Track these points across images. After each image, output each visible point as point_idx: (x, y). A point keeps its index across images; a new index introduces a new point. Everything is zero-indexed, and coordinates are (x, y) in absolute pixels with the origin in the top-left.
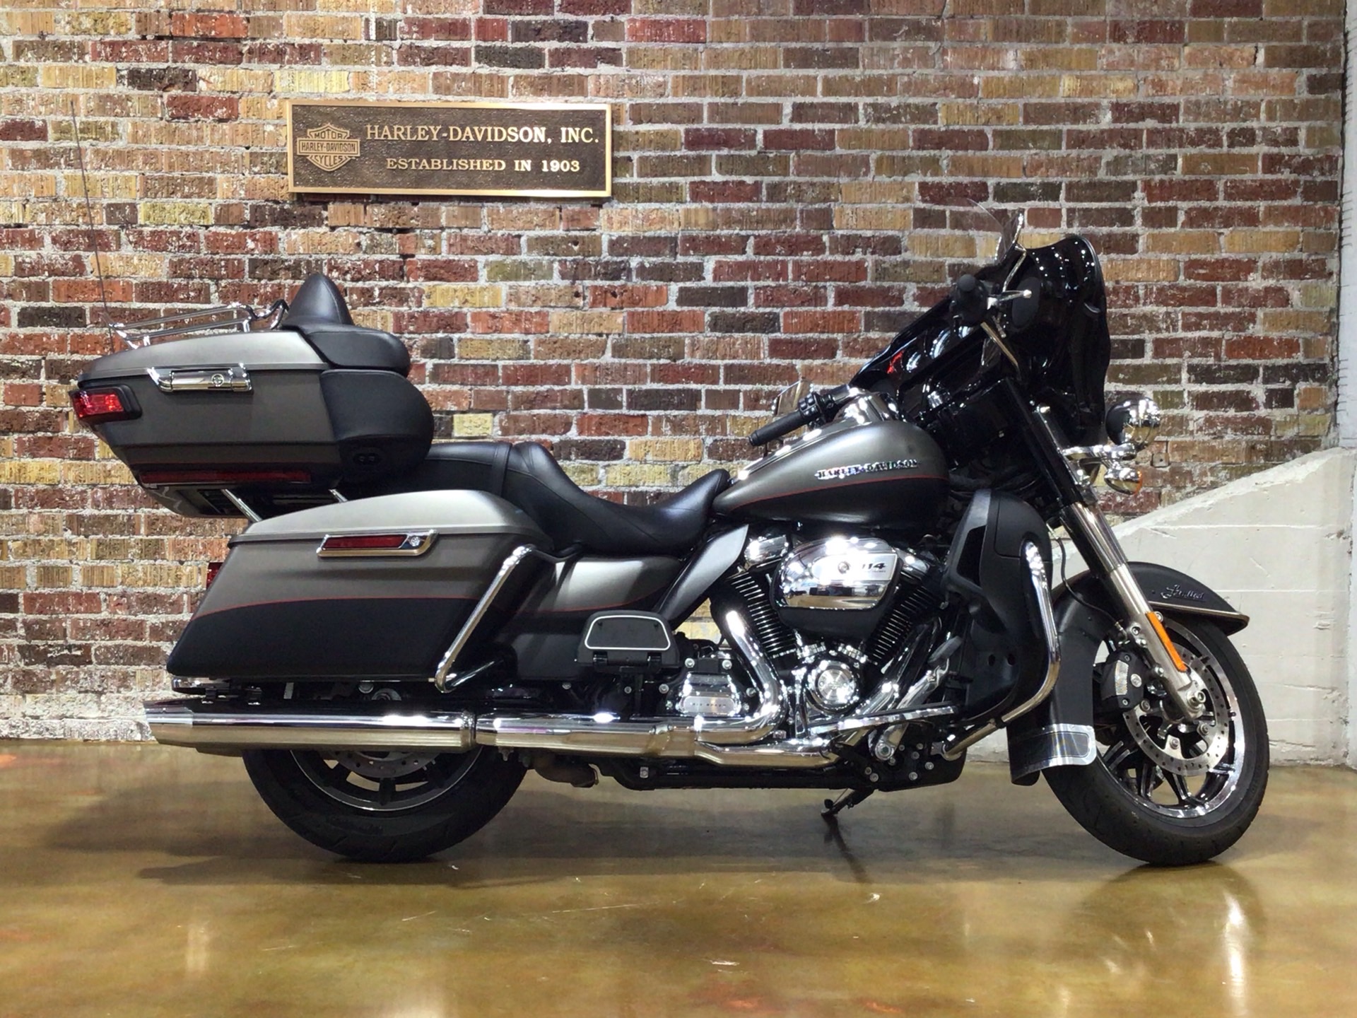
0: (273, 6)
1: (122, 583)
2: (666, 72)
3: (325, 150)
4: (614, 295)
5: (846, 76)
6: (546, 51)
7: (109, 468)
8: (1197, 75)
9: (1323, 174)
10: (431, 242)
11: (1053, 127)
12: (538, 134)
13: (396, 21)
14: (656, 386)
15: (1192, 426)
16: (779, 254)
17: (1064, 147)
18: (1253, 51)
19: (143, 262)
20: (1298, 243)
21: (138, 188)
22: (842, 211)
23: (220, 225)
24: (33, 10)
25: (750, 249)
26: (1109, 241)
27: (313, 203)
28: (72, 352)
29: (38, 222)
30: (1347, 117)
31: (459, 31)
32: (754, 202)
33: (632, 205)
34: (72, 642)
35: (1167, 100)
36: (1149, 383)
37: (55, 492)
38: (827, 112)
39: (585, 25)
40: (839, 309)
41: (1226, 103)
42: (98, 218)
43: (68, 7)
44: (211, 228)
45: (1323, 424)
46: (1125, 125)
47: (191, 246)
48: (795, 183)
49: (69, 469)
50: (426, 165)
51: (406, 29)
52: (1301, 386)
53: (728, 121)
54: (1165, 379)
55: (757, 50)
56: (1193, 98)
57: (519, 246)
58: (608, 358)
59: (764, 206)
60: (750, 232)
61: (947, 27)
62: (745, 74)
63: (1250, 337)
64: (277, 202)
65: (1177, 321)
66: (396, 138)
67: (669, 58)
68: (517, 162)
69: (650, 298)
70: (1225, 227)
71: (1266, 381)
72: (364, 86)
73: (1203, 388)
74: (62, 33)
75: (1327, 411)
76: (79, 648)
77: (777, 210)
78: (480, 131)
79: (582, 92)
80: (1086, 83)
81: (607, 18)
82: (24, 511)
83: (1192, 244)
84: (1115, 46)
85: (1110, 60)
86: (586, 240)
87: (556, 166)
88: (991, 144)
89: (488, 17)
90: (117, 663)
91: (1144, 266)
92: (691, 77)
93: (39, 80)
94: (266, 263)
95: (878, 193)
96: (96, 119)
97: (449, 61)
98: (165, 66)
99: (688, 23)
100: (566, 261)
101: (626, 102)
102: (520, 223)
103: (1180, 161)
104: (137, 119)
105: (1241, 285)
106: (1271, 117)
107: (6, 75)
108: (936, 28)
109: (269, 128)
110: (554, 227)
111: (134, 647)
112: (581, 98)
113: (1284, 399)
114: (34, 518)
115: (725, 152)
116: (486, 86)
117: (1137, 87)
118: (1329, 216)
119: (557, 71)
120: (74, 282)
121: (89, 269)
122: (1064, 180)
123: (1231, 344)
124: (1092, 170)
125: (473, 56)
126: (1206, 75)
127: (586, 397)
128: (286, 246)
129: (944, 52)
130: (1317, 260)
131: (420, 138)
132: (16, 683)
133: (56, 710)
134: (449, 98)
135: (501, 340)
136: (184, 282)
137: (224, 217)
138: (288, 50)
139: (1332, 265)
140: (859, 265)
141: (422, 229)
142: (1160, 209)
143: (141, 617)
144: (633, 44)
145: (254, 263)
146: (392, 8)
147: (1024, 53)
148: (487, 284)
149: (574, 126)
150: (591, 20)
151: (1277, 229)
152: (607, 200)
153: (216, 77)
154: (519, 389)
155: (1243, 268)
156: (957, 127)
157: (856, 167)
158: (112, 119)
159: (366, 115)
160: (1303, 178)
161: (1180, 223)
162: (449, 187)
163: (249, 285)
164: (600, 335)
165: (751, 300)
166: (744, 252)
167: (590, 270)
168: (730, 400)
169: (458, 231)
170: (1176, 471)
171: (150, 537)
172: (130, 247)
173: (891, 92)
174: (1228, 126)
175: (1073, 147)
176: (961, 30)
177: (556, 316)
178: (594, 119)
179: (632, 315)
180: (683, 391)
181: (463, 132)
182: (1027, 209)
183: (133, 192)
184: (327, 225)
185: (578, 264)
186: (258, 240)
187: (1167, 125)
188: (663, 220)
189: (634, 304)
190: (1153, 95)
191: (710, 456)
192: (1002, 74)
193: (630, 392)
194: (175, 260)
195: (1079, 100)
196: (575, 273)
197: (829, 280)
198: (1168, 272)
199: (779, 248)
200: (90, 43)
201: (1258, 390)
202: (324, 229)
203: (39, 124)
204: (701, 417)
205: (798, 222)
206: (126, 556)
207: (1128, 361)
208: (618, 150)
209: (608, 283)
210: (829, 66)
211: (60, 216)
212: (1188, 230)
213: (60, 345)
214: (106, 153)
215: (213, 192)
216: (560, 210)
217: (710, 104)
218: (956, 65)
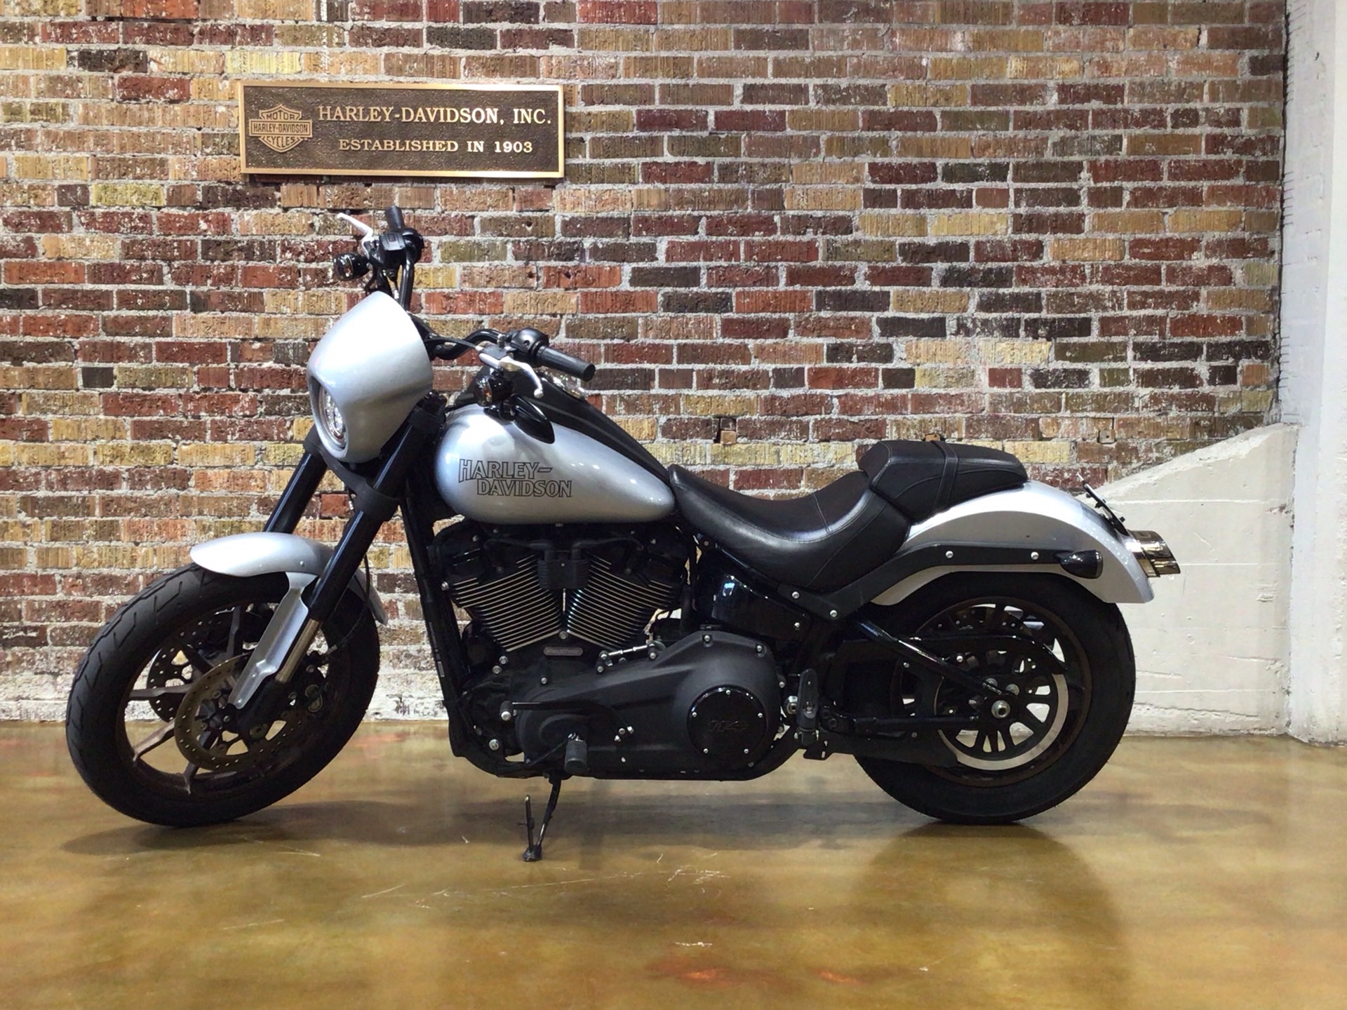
1: (77, 565)
2: (618, 53)
3: (277, 131)
4: (568, 276)
5: (796, 58)
6: (498, 32)
7: (62, 449)
8: (1141, 57)
9: (1265, 154)
11: (1000, 108)
12: (491, 115)
13: (347, 2)
14: (609, 366)
15: (1137, 403)
16: (731, 235)
17: (1011, 128)
18: (1197, 32)
19: (95, 243)
20: (1241, 222)
21: (90, 169)
22: (793, 191)
23: (173, 207)
25: (702, 230)
26: (1056, 221)
27: (265, 184)
28: (25, 334)
30: (1288, 98)
31: (411, 11)
32: (706, 182)
33: (585, 186)
34: (27, 623)
35: (1112, 81)
36: (1096, 361)
37: (9, 474)
38: (778, 94)
39: (537, 6)
40: (791, 288)
41: (1169, 84)
42: (49, 199)
44: (163, 210)
45: (1266, 401)
46: (1071, 106)
47: (143, 227)
48: (746, 163)
49: (23, 451)
50: (379, 146)
51: (358, 10)
52: (1244, 363)
53: (678, 102)
54: (1111, 357)
55: (708, 31)
56: (1138, 80)
57: (472, 227)
58: (562, 338)
59: (715, 186)
60: (702, 213)
61: (895, 8)
62: (696, 55)
63: (1194, 315)
64: (229, 183)
65: (1123, 300)
66: (348, 119)
67: (621, 39)
68: (469, 143)
69: (603, 279)
70: (1171, 206)
71: (1209, 359)
72: (316, 67)
73: (1148, 365)
74: (12, 15)
75: (1269, 387)
76: (35, 629)
77: (729, 190)
78: (432, 112)
79: (534, 73)
80: (1032, 64)
83: (1137, 223)
84: (1061, 28)
85: (1056, 42)
86: (540, 220)
87: (508, 147)
88: (939, 126)
90: (72, 644)
91: (1090, 246)
92: (642, 58)
94: (219, 244)
95: (827, 174)
96: (47, 100)
97: (401, 42)
98: (114, 47)
99: (639, 4)
100: (519, 241)
101: (579, 83)
103: (1125, 142)
104: (88, 101)
105: (1185, 264)
106: (1214, 98)
108: (884, 10)
109: (221, 109)
110: (507, 208)
111: (89, 628)
112: (533, 79)
113: (1227, 376)
115: (676, 133)
116: (438, 67)
117: (1083, 69)
118: (1270, 196)
119: (509, 53)
120: (28, 264)
121: (41, 251)
122: (1012, 161)
123: (1175, 322)
124: (1039, 151)
125: (425, 37)
126: (1150, 55)
128: (239, 227)
129: (893, 34)
130: (1259, 239)
131: (372, 119)
133: (12, 691)
134: (402, 79)
135: (456, 321)
136: (136, 264)
137: (177, 197)
138: (240, 31)
139: (1274, 243)
140: (811, 245)
141: (375, 210)
142: (1105, 188)
143: (96, 598)
144: (584, 26)
145: (206, 243)
147: (971, 35)
148: (441, 265)
149: (526, 108)
150: (542, 1)
151: (1221, 208)
152: (560, 180)
153: (167, 58)
155: (1189, 247)
156: (906, 109)
157: (808, 147)
158: (63, 100)
159: (318, 96)
160: (1245, 158)
161: (1125, 203)
162: (401, 168)
163: (201, 266)
164: (554, 315)
165: (704, 281)
166: (697, 233)
167: (544, 250)
168: (684, 379)
169: (411, 212)
170: (1121, 447)
171: (105, 519)
172: (82, 229)
173: (841, 73)
174: (1171, 108)
175: (1020, 128)
176: (907, 11)
177: (510, 296)
178: (546, 100)
179: (585, 295)
180: (637, 370)
181: (415, 113)
182: (975, 189)
183: (85, 173)
184: (279, 206)
185: (531, 244)
186: (210, 221)
187: (1111, 106)
188: (615, 201)
189: (588, 284)
190: (1099, 77)
191: (664, 435)
192: (950, 55)
194: (127, 241)
195: (1026, 82)
196: (528, 254)
197: (781, 260)
198: (1114, 250)
199: (731, 229)
200: (40, 24)
201: (1201, 367)
202: (277, 210)
204: (654, 396)
205: (749, 203)
206: (81, 538)
207: (1075, 340)
208: (571, 132)
209: (562, 263)
210: (781, 47)
211: (12, 197)
212: (1133, 210)
213: (13, 327)
214: (57, 135)
215: (165, 173)
216: (514, 191)
217: (661, 85)
218: (905, 47)
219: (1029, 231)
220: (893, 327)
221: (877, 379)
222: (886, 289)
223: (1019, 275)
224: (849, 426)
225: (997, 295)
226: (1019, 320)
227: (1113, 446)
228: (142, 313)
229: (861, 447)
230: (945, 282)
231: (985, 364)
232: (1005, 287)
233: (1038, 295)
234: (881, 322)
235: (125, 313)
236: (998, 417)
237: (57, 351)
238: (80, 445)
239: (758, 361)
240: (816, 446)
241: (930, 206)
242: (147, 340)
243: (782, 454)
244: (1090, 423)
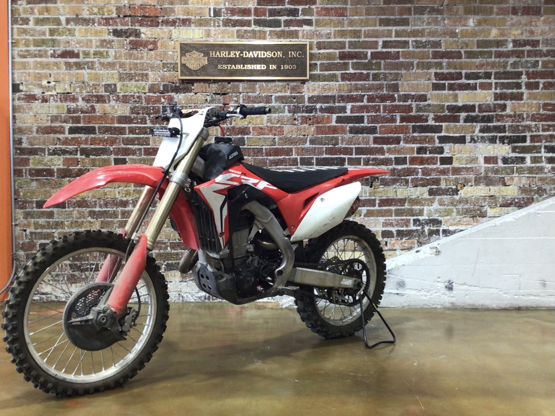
0: (172, 3)
2: (331, 28)
3: (193, 62)
4: (310, 119)
5: (404, 30)
6: (282, 21)
7: (105, 191)
8: (547, 28)
10: (236, 99)
11: (489, 49)
12: (279, 54)
13: (221, 9)
14: (327, 156)
15: (546, 170)
16: (377, 102)
17: (493, 58)
19: (119, 107)
21: (117, 77)
22: (403, 84)
23: (150, 93)
24: (74, 5)
25: (365, 100)
26: (512, 95)
27: (187, 83)
28: (91, 144)
29: (76, 92)
31: (247, 12)
32: (367, 81)
33: (317, 83)
34: (91, 262)
35: (535, 38)
36: (528, 153)
37: (84, 201)
38: (397, 44)
39: (298, 10)
40: (402, 124)
42: (101, 90)
43: (88, 4)
44: (147, 94)
46: (518, 49)
47: (139, 101)
48: (383, 73)
49: (90, 192)
50: (234, 67)
51: (226, 12)
53: (356, 48)
54: (535, 151)
55: (368, 19)
56: (545, 38)
57: (271, 100)
58: (308, 145)
59: (371, 82)
60: (365, 93)
61: (445, 9)
62: (363, 29)
64: (173, 83)
65: (540, 128)
66: (222, 56)
67: (332, 23)
68: (271, 66)
69: (324, 121)
72: (208, 35)
74: (85, 15)
76: (94, 264)
77: (376, 84)
78: (256, 53)
79: (297, 37)
80: (501, 31)
81: (307, 7)
82: (71, 209)
83: (546, 96)
84: (514, 17)
85: (512, 22)
86: (299, 97)
87: (287, 67)
88: (463, 57)
89: (259, 7)
91: (526, 105)
92: (341, 30)
93: (76, 34)
95: (417, 77)
96: (100, 49)
97: (243, 25)
98: (127, 28)
99: (340, 8)
100: (290, 106)
101: (315, 41)
102: (272, 91)
103: (540, 63)
104: (116, 50)
107: (62, 31)
108: (441, 9)
109: (170, 53)
110: (286, 92)
112: (296, 40)
114: (75, 212)
115: (355, 61)
116: (258, 35)
117: (522, 33)
119: (287, 29)
120: (92, 116)
121: (97, 111)
122: (493, 71)
124: (505, 67)
125: (253, 23)
126: (550, 28)
127: (299, 161)
128: (177, 101)
129: (444, 20)
131: (232, 56)
132: (68, 279)
134: (243, 40)
135: (264, 138)
136: (136, 116)
137: (152, 89)
138: (178, 21)
141: (232, 93)
142: (532, 82)
144: (318, 17)
146: (219, 4)
147: (477, 20)
149: (294, 51)
150: (300, 8)
152: (307, 80)
153: (148, 32)
154: (272, 158)
156: (449, 50)
157: (408, 66)
158: (106, 49)
159: (210, 47)
161: (540, 88)
162: (243, 76)
164: (304, 136)
165: (366, 121)
166: (363, 102)
167: (300, 109)
168: (358, 162)
169: (246, 94)
170: (539, 189)
171: (122, 219)
172: (114, 102)
173: (423, 36)
175: (497, 58)
176: (450, 10)
177: (287, 128)
178: (302, 48)
179: (317, 127)
180: (339, 158)
181: (249, 53)
182: (478, 83)
183: (115, 79)
184: (193, 92)
185: (295, 107)
186: (166, 99)
187: (535, 49)
188: (330, 89)
189: (318, 123)
190: (529, 37)
192: (468, 28)
193: (317, 159)
194: (132, 107)
195: (499, 39)
196: (294, 111)
197: (398, 112)
198: (536, 108)
199: (377, 100)
200: (97, 18)
202: (192, 94)
203: (76, 51)
205: (385, 89)
206: (112, 227)
207: (520, 144)
208: (312, 61)
209: (308, 114)
210: (398, 25)
211: (85, 89)
212: (544, 91)
213: (86, 142)
214: (104, 63)
215: (148, 79)
216: (288, 85)
217: (349, 41)
218: (449, 24)
219: (501, 100)
220: (444, 140)
221: (437, 160)
222: (441, 124)
223: (496, 118)
224: (425, 180)
225: (487, 126)
226: (496, 136)
227: (536, 188)
228: (138, 136)
229: (430, 189)
230: (466, 120)
231: (482, 155)
232: (491, 123)
233: (505, 126)
234: (439, 138)
235: (131, 136)
236: (487, 176)
237: (104, 151)
238: (113, 190)
239: (388, 154)
240: (412, 189)
241: (460, 90)
242: (140, 147)
243: (398, 192)
244: (526, 179)
